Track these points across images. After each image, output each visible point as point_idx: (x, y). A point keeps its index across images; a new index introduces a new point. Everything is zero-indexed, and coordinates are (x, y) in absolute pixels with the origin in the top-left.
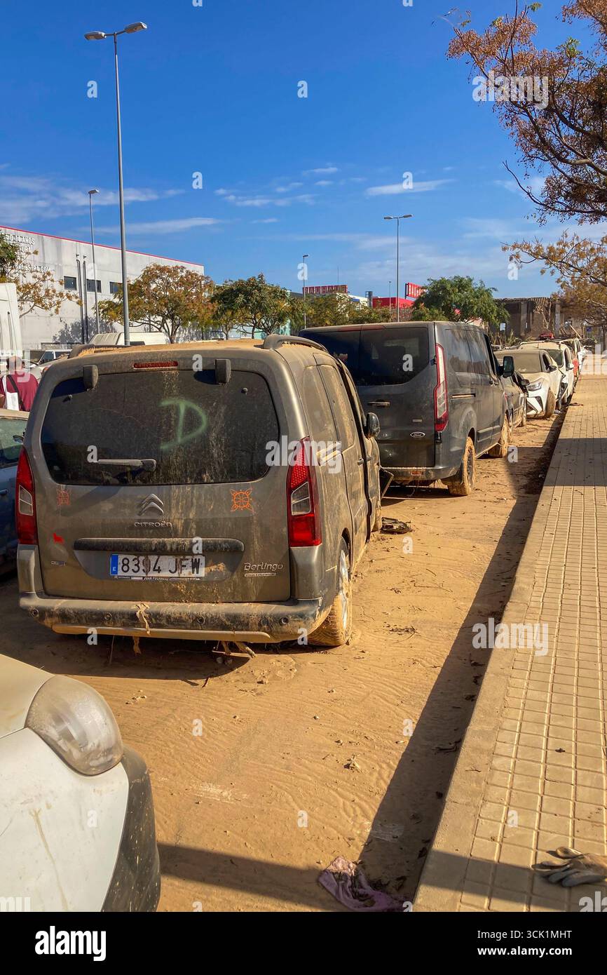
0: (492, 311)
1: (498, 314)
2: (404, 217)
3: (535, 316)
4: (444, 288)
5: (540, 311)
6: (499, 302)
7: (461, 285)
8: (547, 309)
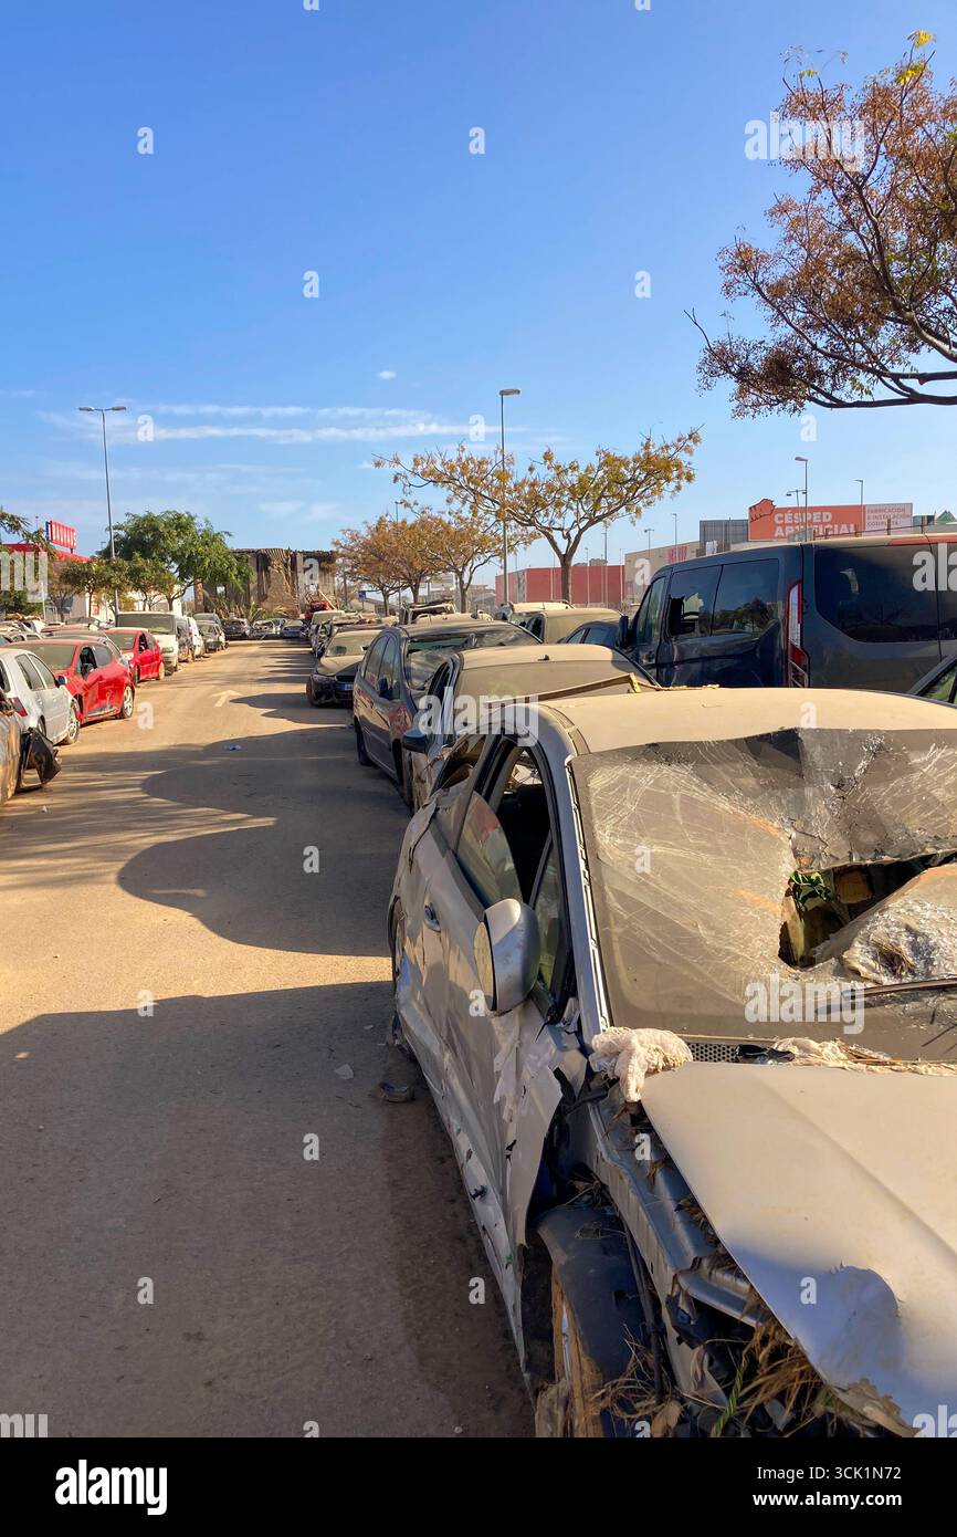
0: (230, 567)
1: (240, 573)
2: (113, 409)
3: (272, 576)
4: (155, 529)
5: (279, 569)
6: (240, 555)
7: (181, 525)
8: (286, 565)
